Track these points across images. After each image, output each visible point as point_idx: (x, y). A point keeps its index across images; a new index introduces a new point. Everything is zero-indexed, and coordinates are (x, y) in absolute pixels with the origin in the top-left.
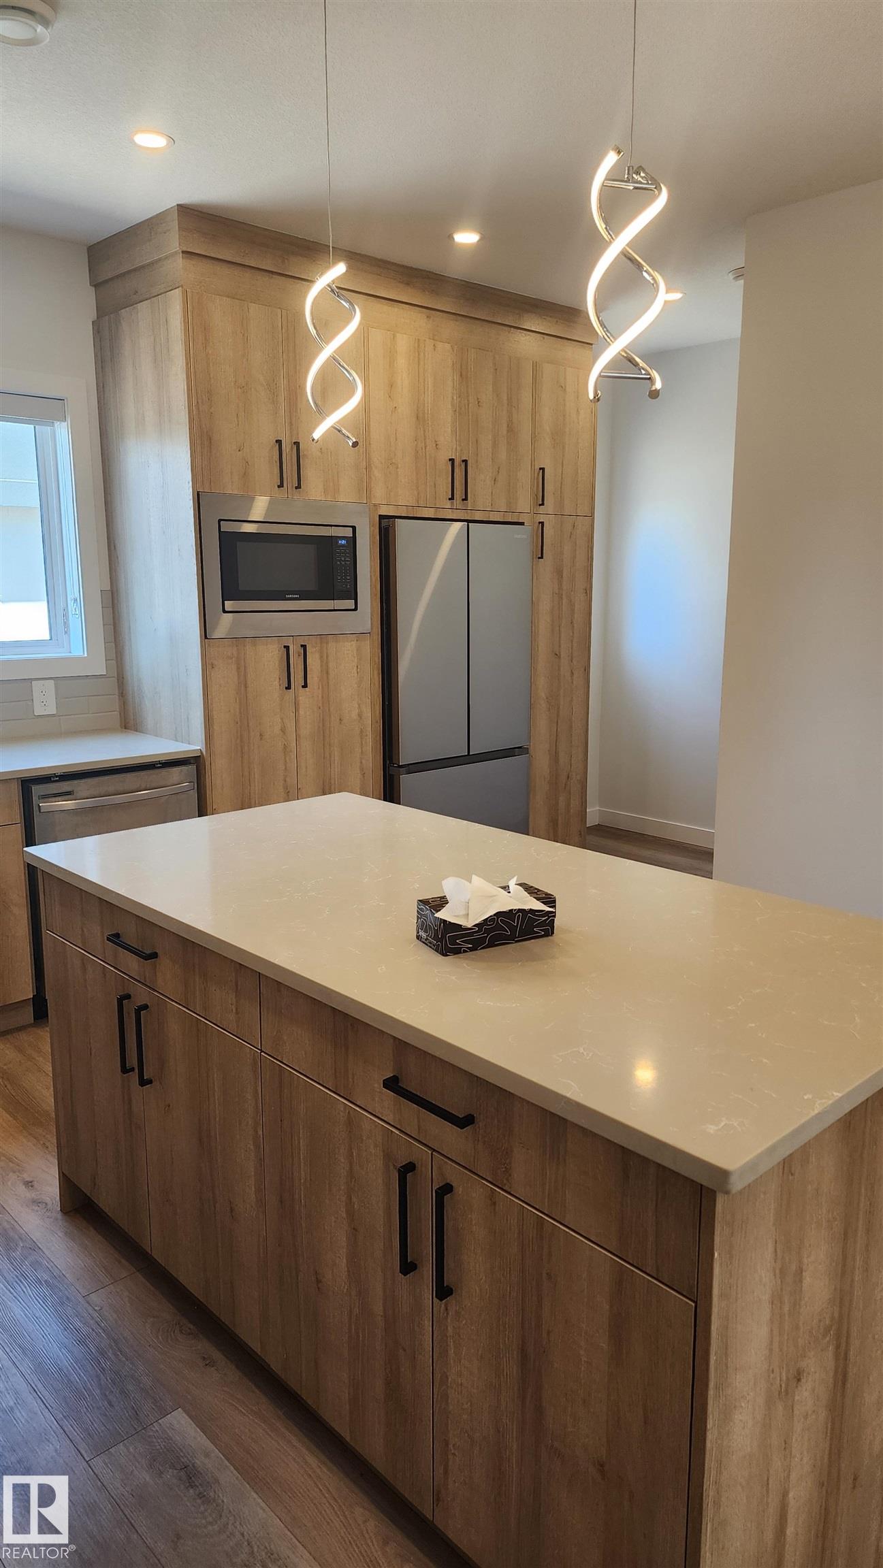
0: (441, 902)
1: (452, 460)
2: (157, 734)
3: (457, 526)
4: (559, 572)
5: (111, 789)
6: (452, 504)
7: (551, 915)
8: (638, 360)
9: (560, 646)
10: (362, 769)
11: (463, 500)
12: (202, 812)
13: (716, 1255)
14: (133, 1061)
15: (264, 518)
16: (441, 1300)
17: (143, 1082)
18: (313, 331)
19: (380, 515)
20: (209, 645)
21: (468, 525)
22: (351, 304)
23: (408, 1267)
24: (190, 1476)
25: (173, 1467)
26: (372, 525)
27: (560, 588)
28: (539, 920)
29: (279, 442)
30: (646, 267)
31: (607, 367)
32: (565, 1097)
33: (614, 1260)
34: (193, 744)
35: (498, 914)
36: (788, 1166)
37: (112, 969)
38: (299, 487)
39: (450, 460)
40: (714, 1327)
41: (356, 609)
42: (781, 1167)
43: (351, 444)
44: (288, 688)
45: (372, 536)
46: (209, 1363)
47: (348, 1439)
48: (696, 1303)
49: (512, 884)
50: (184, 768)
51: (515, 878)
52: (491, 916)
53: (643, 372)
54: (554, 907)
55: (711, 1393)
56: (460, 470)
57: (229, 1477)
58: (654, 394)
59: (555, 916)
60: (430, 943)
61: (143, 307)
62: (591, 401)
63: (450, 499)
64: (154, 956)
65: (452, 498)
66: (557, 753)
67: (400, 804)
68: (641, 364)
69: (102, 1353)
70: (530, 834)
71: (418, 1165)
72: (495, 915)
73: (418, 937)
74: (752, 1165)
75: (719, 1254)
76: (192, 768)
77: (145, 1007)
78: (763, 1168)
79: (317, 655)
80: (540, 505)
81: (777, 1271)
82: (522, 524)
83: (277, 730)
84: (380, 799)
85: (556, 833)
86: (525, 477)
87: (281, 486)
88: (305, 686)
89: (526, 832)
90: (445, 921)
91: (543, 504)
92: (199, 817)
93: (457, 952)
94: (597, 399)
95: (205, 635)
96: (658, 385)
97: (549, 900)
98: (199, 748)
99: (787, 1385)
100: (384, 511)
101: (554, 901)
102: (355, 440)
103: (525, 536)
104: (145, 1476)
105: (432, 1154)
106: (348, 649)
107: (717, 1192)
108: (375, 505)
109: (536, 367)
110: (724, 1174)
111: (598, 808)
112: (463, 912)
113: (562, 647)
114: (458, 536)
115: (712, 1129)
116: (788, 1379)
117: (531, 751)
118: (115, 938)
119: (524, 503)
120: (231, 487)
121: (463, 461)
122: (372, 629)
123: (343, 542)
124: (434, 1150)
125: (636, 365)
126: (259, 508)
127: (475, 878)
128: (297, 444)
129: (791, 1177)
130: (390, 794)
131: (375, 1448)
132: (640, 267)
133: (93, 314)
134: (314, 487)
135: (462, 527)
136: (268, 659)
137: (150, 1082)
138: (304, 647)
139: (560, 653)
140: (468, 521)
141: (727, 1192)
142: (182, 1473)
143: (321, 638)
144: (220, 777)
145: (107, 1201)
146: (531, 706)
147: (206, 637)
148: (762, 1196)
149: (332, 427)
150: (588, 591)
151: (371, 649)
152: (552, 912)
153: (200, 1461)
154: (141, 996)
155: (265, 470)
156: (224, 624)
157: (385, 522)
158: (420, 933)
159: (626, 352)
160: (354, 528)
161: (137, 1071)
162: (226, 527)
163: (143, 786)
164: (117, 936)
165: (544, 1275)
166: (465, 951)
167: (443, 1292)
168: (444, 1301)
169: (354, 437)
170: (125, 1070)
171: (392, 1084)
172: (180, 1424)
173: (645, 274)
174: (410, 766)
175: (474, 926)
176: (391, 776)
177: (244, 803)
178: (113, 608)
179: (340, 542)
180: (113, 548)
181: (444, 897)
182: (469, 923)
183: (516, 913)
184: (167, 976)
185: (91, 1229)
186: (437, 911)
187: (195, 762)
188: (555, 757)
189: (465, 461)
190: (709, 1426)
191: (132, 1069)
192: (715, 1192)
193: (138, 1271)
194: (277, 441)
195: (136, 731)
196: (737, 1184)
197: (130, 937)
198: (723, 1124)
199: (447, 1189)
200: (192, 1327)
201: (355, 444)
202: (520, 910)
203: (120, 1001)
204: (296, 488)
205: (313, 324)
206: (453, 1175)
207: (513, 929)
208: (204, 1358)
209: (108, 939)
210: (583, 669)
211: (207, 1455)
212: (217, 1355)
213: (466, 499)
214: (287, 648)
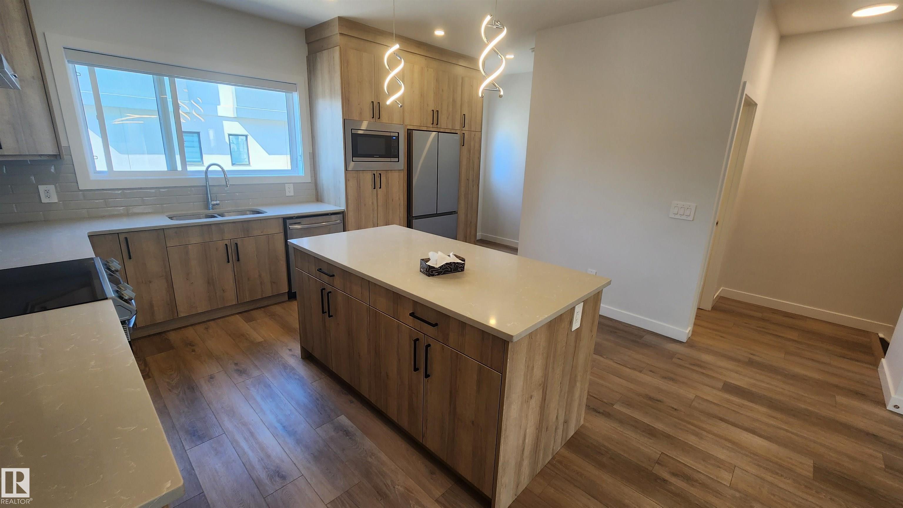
0: (428, 260)
1: (433, 110)
2: (329, 203)
3: (434, 134)
4: (469, 151)
5: (314, 222)
6: (433, 126)
7: (464, 264)
8: (496, 84)
9: (469, 177)
10: (400, 217)
11: (437, 124)
12: (344, 231)
13: (508, 360)
14: (326, 309)
15: (366, 129)
16: (426, 378)
17: (330, 316)
18: (387, 67)
19: (408, 129)
20: (347, 173)
21: (438, 133)
22: (401, 58)
23: (416, 369)
24: (347, 433)
25: (341, 430)
26: (405, 132)
27: (470, 156)
28: (459, 266)
29: (373, 102)
30: (500, 54)
31: (487, 86)
32: (466, 316)
33: (479, 364)
34: (342, 207)
35: (447, 264)
36: (531, 335)
37: (319, 280)
38: (379, 118)
39: (432, 110)
40: (507, 381)
41: (398, 161)
42: (529, 335)
43: (400, 106)
44: (375, 188)
45: (405, 136)
46: (352, 402)
47: (396, 421)
48: (502, 374)
49: (451, 254)
50: (338, 215)
51: (452, 253)
52: (444, 264)
53: (498, 88)
54: (465, 262)
55: (505, 399)
56: (436, 115)
57: (359, 433)
58: (501, 96)
59: (465, 265)
60: (425, 272)
61: (325, 53)
62: (480, 97)
63: (432, 124)
64: (334, 276)
65: (433, 124)
66: (467, 214)
67: (412, 229)
68: (497, 86)
69: (317, 399)
70: (457, 239)
71: (420, 339)
72: (446, 264)
73: (421, 271)
74: (520, 334)
75: (509, 360)
76: (340, 216)
77: (330, 292)
78: (523, 335)
79: (385, 177)
80: (463, 127)
81: (526, 367)
82: (457, 133)
83: (370, 203)
84: (406, 227)
85: (466, 240)
86: (458, 117)
87: (373, 117)
88: (380, 188)
89: (456, 239)
90: (429, 266)
91: (464, 127)
92: (344, 232)
93: (433, 275)
94: (482, 97)
95: (346, 169)
96: (502, 93)
97: (463, 260)
98: (343, 208)
99: (528, 399)
100: (409, 127)
101: (465, 260)
102: (401, 105)
103: (458, 138)
104: (333, 433)
105: (424, 335)
106: (396, 175)
107: (510, 342)
108: (406, 125)
109: (462, 78)
110: (512, 336)
111: (480, 233)
112: (436, 263)
113: (470, 177)
114: (434, 137)
115: (509, 325)
116: (528, 398)
117: (458, 213)
118: (320, 270)
119: (458, 126)
120: (356, 117)
121: (437, 111)
122: (404, 169)
123: (395, 138)
124: (425, 334)
125: (495, 86)
126: (364, 125)
127: (439, 253)
128: (379, 103)
129: (532, 340)
130: (409, 225)
131: (405, 424)
132: (498, 54)
133: (306, 54)
134: (385, 118)
135: (436, 134)
136: (368, 178)
137: (332, 316)
138: (380, 174)
139: (469, 179)
140: (438, 132)
141: (512, 342)
142: (345, 432)
143: (386, 172)
144: (351, 218)
145: (317, 354)
146: (459, 198)
147: (346, 170)
148: (523, 345)
149: (394, 100)
150: (479, 158)
151: (403, 176)
152: (463, 263)
153: (350, 429)
154: (329, 288)
155: (368, 113)
156: (352, 165)
157: (409, 131)
158: (421, 270)
159: (492, 82)
160: (398, 133)
161: (327, 313)
162: (354, 132)
163: (324, 222)
164: (321, 269)
165: (458, 370)
166: (436, 275)
167: (427, 376)
168: (427, 379)
169: (401, 103)
170: (323, 312)
171: (412, 315)
172: (343, 419)
173: (499, 56)
174: (416, 217)
175: (439, 267)
176: (410, 221)
177: (359, 227)
178: (313, 159)
179: (393, 138)
180: (313, 137)
181: (429, 258)
182: (437, 266)
183: (452, 264)
184: (338, 282)
185: (312, 364)
186: (427, 262)
187: (342, 213)
188: (466, 216)
189: (438, 111)
190: (504, 408)
191: (326, 312)
192: (509, 342)
193: (328, 376)
194: (372, 102)
195: (321, 202)
196: (515, 340)
197: (325, 270)
198: (512, 324)
199: (429, 345)
200: (346, 392)
201: (401, 106)
202: (454, 263)
203: (322, 290)
204: (378, 118)
205: (388, 65)
206: (431, 341)
207: (451, 269)
208: (350, 401)
209: (318, 270)
210: (477, 185)
211: (352, 427)
212: (354, 400)
213: (438, 124)
214: (374, 174)
